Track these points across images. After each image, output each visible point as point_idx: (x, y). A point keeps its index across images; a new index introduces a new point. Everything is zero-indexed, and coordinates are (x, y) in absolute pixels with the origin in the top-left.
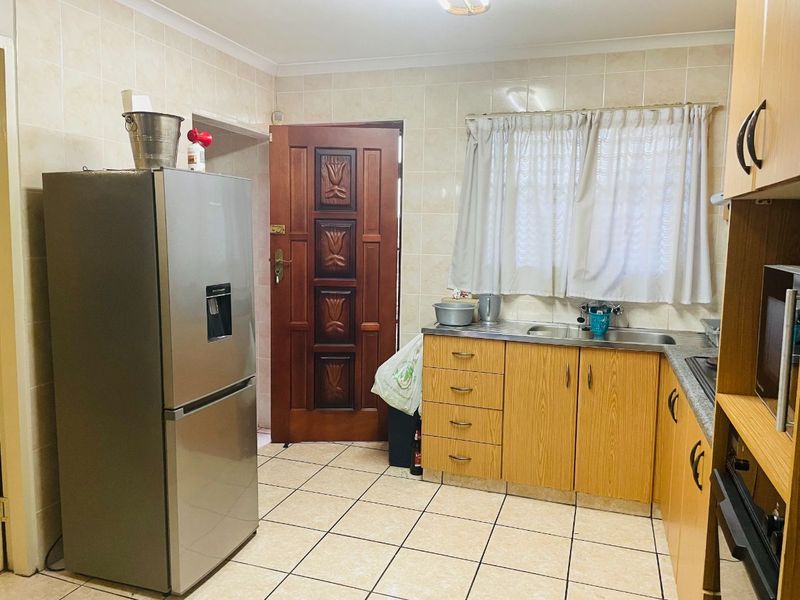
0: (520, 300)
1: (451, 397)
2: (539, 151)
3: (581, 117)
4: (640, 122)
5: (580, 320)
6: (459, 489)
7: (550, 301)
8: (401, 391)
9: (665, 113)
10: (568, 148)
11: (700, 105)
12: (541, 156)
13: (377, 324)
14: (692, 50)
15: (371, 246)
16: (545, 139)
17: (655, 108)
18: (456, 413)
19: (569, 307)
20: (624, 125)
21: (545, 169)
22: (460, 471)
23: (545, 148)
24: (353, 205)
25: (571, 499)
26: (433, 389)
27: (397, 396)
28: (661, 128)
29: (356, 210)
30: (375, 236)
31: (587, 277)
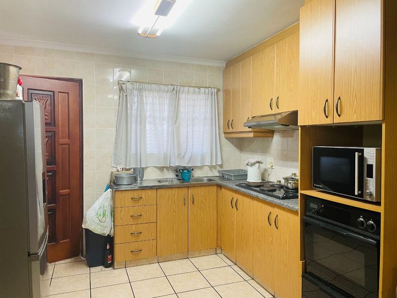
0: (149, 169)
1: (131, 221)
2: (155, 101)
3: (173, 88)
4: (194, 93)
5: (177, 176)
6: (135, 267)
7: (161, 169)
8: (102, 224)
9: (202, 90)
10: (166, 101)
11: (214, 88)
12: (156, 103)
13: (68, 190)
14: (209, 66)
15: (64, 146)
16: (157, 96)
17: (199, 88)
18: (134, 229)
19: (170, 170)
20: (189, 93)
21: (158, 109)
22: (137, 257)
23: (157, 100)
24: (53, 122)
25: (186, 256)
26: (121, 219)
27: (99, 227)
28: (201, 95)
29: (55, 126)
30: (66, 140)
31: (181, 156)
